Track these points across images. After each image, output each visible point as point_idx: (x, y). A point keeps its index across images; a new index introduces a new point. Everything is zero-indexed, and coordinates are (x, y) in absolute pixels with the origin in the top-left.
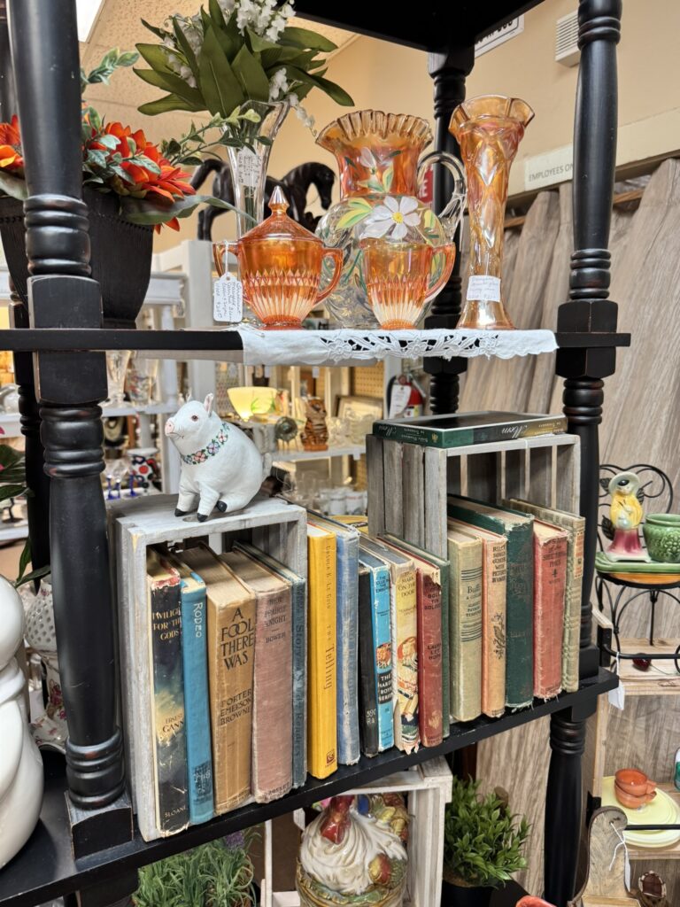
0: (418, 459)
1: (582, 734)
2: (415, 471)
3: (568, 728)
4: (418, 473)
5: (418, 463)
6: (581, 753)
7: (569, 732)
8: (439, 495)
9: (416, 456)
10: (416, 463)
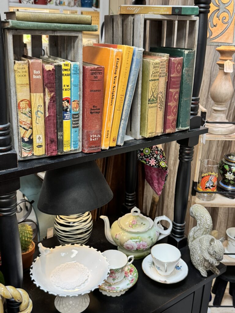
0: (131, 21)
1: (193, 152)
2: (129, 27)
3: (187, 150)
4: (131, 29)
5: (131, 23)
6: (192, 160)
7: (187, 152)
8: (140, 36)
9: (130, 20)
10: (129, 23)
